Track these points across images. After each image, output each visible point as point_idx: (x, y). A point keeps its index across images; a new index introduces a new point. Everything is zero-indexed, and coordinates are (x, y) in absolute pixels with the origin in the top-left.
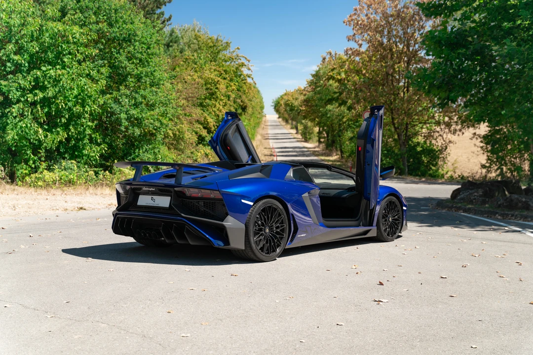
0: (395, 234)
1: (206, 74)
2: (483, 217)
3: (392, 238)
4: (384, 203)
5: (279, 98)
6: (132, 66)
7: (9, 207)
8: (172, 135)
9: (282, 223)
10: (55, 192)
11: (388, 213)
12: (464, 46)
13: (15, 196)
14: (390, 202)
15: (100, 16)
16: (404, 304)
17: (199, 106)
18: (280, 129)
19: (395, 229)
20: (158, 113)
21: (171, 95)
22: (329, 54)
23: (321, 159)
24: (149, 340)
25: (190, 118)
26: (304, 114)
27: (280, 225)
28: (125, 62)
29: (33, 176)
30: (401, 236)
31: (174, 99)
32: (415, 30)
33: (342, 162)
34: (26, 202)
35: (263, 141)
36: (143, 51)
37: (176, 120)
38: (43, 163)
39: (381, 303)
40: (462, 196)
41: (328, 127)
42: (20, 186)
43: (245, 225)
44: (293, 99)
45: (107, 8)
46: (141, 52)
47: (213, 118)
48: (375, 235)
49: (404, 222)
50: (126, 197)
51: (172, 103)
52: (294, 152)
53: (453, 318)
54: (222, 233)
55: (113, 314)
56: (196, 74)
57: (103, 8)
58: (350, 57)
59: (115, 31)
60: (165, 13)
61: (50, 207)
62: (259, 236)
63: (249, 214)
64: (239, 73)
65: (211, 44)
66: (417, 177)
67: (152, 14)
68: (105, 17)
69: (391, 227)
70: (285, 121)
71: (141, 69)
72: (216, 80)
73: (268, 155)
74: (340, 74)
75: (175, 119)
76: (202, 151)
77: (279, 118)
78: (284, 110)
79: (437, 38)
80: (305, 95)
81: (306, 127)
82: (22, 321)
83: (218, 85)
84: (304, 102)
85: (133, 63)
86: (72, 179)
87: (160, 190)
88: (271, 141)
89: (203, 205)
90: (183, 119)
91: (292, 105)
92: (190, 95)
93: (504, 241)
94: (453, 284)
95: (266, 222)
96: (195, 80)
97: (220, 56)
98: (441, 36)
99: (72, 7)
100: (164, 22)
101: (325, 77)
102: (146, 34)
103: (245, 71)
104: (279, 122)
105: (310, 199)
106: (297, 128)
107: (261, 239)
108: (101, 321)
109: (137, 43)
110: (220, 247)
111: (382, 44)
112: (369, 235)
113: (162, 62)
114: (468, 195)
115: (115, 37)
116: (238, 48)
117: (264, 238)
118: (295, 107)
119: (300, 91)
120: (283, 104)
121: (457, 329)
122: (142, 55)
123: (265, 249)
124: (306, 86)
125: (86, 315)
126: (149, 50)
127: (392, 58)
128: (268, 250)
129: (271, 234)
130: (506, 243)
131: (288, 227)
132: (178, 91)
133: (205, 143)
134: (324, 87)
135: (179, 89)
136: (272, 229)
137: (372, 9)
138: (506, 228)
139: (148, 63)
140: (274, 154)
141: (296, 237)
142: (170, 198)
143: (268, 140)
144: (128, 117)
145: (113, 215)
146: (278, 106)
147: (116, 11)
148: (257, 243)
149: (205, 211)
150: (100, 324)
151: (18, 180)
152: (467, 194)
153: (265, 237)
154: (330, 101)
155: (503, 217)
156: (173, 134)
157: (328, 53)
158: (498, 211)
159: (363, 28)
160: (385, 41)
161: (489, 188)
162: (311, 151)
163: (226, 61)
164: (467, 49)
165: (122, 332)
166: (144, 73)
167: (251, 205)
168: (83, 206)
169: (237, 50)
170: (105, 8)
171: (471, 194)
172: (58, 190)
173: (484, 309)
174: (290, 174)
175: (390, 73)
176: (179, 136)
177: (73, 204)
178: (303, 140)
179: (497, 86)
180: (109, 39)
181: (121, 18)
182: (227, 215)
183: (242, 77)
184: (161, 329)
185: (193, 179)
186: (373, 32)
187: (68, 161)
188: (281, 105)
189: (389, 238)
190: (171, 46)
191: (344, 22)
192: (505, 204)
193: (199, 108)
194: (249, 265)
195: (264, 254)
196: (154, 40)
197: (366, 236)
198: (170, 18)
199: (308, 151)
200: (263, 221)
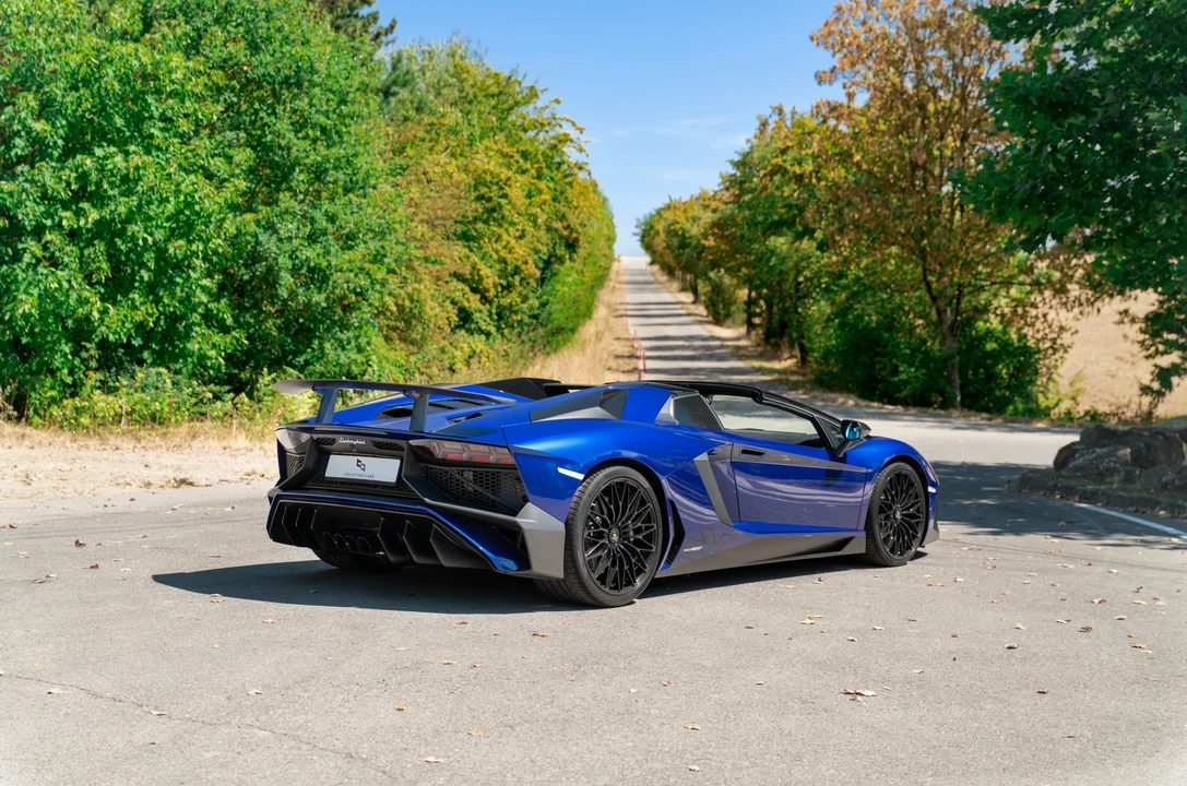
0: (909, 548)
1: (477, 163)
2: (1124, 512)
3: (901, 557)
4: (883, 477)
5: (652, 216)
6: (306, 144)
7: (16, 476)
8: (394, 309)
9: (649, 519)
10: (119, 442)
11: (893, 501)
12: (1084, 110)
13: (28, 451)
14: (898, 476)
15: (229, 27)
16: (909, 700)
17: (459, 239)
18: (653, 291)
19: (909, 539)
20: (364, 256)
21: (395, 211)
22: (777, 111)
23: (753, 367)
24: (362, 764)
25: (437, 267)
26: (711, 257)
27: (643, 526)
28: (288, 135)
29: (68, 402)
30: (923, 555)
31: (400, 222)
32: (981, 60)
33: (804, 375)
34: (52, 465)
35: (613, 321)
36: (331, 109)
37: (404, 274)
38: (91, 373)
39: (859, 698)
40: (1080, 461)
41: (770, 288)
42: (37, 427)
43: (566, 524)
44: (687, 219)
45: (247, 6)
46: (327, 111)
47: (491, 267)
48: (863, 551)
49: (931, 522)
50: (301, 460)
51: (396, 231)
52: (688, 348)
53: (1012, 731)
54: (513, 542)
55: (281, 711)
56: (453, 160)
57: (237, 6)
58: (824, 122)
59: (263, 63)
60: (381, 15)
61: (111, 478)
62: (597, 550)
63: (575, 499)
64: (557, 160)
65: (494, 90)
66: (985, 415)
67: (349, 16)
68: (241, 29)
69: (898, 533)
70: (666, 271)
71: (325, 152)
72: (503, 176)
73: (622, 357)
74: (800, 164)
75: (403, 269)
76: (465, 345)
77: (652, 263)
78: (664, 244)
79: (1021, 91)
80: (714, 211)
81: (717, 289)
82: (92, 722)
83: (506, 188)
84: (712, 228)
85: (306, 137)
86: (157, 411)
87: (378, 445)
88: (631, 321)
89: (471, 478)
90: (421, 270)
91: (683, 235)
92: (439, 212)
93: (1163, 569)
94: (1025, 660)
95: (611, 518)
96: (450, 176)
97: (512, 118)
98: (1028, 85)
99: (165, 5)
100: (377, 36)
101: (766, 169)
102: (336, 68)
103: (571, 154)
104: (653, 274)
105: (713, 467)
106: (695, 291)
107: (600, 557)
108: (258, 724)
109: (317, 90)
110: (510, 573)
111: (899, 92)
112: (847, 551)
113: (372, 133)
114: (1093, 460)
115: (264, 75)
116: (557, 101)
117: (608, 554)
118: (690, 237)
119: (704, 200)
120: (661, 232)
121: (1018, 753)
122: (328, 118)
123: (610, 579)
124: (717, 188)
125: (225, 713)
126: (343, 107)
127: (924, 127)
128: (615, 580)
129: (623, 544)
130: (1164, 574)
131: (661, 530)
132: (412, 203)
133: (473, 326)
134: (761, 192)
135: (411, 199)
136: (625, 533)
137: (877, 8)
138: (1175, 540)
139: (340, 137)
140: (638, 354)
141: (679, 553)
142: (399, 461)
143: (624, 319)
144: (293, 265)
145: (270, 499)
146: (649, 235)
147: (269, 13)
148: (592, 565)
149: (476, 491)
150: (256, 731)
151: (31, 412)
152: (1090, 457)
153: (609, 551)
154: (776, 228)
155: (1172, 512)
156: (396, 304)
157: (774, 109)
158: (1160, 499)
159: (856, 54)
160: (909, 85)
161: (1146, 444)
162: (728, 347)
163: (525, 131)
164: (1090, 115)
165: (304, 747)
166: (332, 161)
167: (577, 480)
168: (187, 476)
169: (554, 105)
170: (243, 8)
171: (1100, 457)
172: (125, 439)
173: (1084, 713)
174: (668, 410)
175: (920, 163)
176: (411, 309)
177: (161, 474)
178: (710, 318)
179: (1161, 205)
180: (249, 81)
181: (279, 30)
182: (526, 500)
183: (565, 167)
184: (384, 742)
185: (449, 419)
186: (880, 63)
187: (151, 369)
188: (657, 233)
189: (896, 557)
190: (395, 94)
191: (812, 39)
192: (1177, 482)
193: (460, 243)
194: (574, 613)
195: (607, 590)
196: (356, 85)
197: (840, 553)
198: (392, 27)
199: (722, 347)
200: (605, 516)
